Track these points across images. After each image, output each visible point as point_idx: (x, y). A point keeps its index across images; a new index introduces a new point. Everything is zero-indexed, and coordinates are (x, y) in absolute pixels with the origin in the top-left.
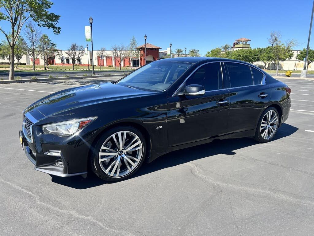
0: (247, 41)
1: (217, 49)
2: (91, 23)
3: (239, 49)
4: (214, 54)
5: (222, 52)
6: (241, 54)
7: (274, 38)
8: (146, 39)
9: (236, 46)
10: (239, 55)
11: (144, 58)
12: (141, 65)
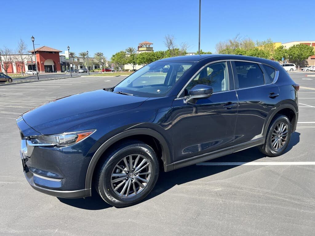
0: (150, 44)
1: (121, 52)
3: (143, 52)
4: (119, 57)
5: (126, 55)
6: (146, 56)
8: (33, 41)
9: (140, 49)
10: (143, 58)
11: (42, 62)
12: (39, 70)
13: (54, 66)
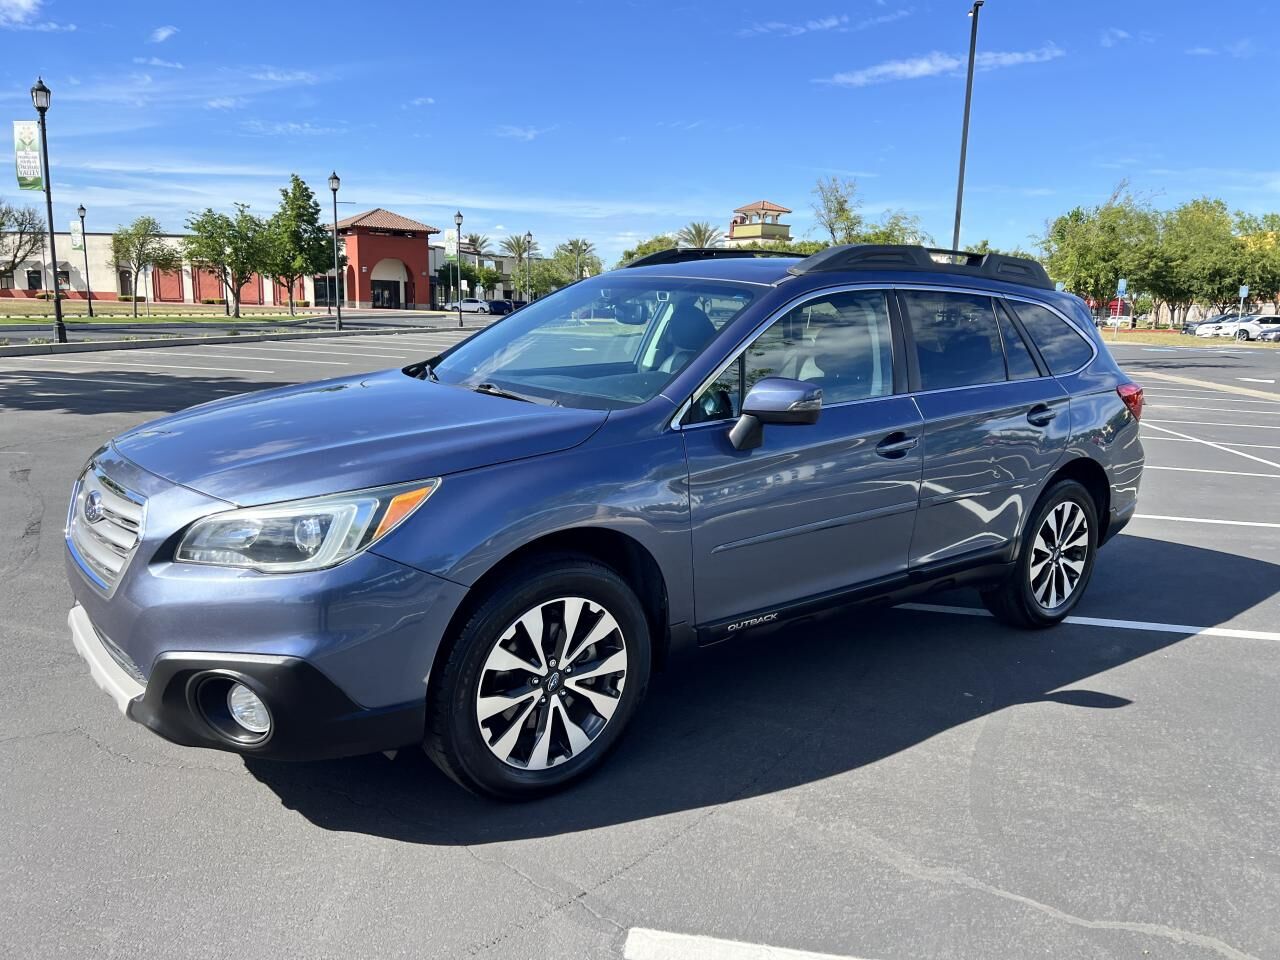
0: (777, 213)
2: (42, 110)
3: (745, 243)
7: (834, 205)
11: (364, 269)
12: (352, 297)
13: (405, 283)
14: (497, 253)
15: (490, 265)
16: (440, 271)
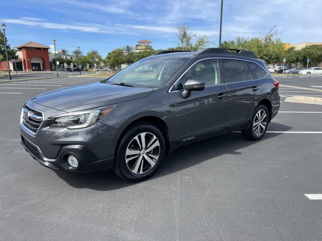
0: (148, 43)
3: (142, 50)
4: (116, 55)
5: (123, 54)
11: (28, 59)
12: (25, 68)
13: (43, 64)
14: (71, 54)
15: (69, 58)
16: (53, 60)
